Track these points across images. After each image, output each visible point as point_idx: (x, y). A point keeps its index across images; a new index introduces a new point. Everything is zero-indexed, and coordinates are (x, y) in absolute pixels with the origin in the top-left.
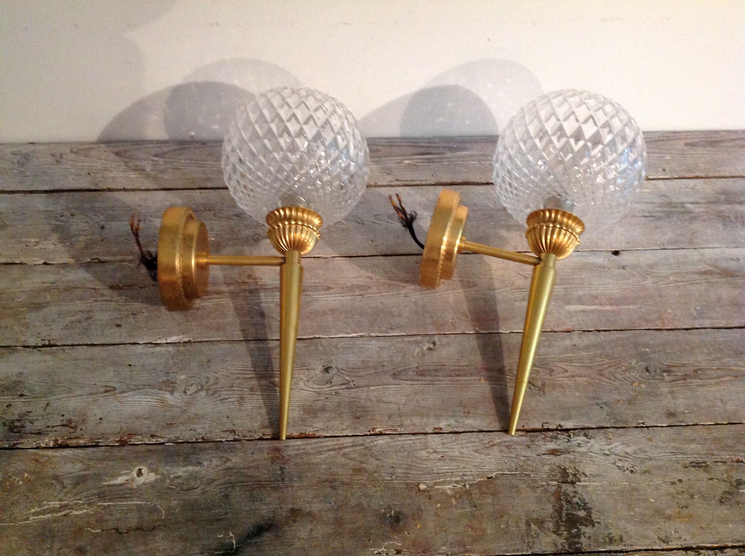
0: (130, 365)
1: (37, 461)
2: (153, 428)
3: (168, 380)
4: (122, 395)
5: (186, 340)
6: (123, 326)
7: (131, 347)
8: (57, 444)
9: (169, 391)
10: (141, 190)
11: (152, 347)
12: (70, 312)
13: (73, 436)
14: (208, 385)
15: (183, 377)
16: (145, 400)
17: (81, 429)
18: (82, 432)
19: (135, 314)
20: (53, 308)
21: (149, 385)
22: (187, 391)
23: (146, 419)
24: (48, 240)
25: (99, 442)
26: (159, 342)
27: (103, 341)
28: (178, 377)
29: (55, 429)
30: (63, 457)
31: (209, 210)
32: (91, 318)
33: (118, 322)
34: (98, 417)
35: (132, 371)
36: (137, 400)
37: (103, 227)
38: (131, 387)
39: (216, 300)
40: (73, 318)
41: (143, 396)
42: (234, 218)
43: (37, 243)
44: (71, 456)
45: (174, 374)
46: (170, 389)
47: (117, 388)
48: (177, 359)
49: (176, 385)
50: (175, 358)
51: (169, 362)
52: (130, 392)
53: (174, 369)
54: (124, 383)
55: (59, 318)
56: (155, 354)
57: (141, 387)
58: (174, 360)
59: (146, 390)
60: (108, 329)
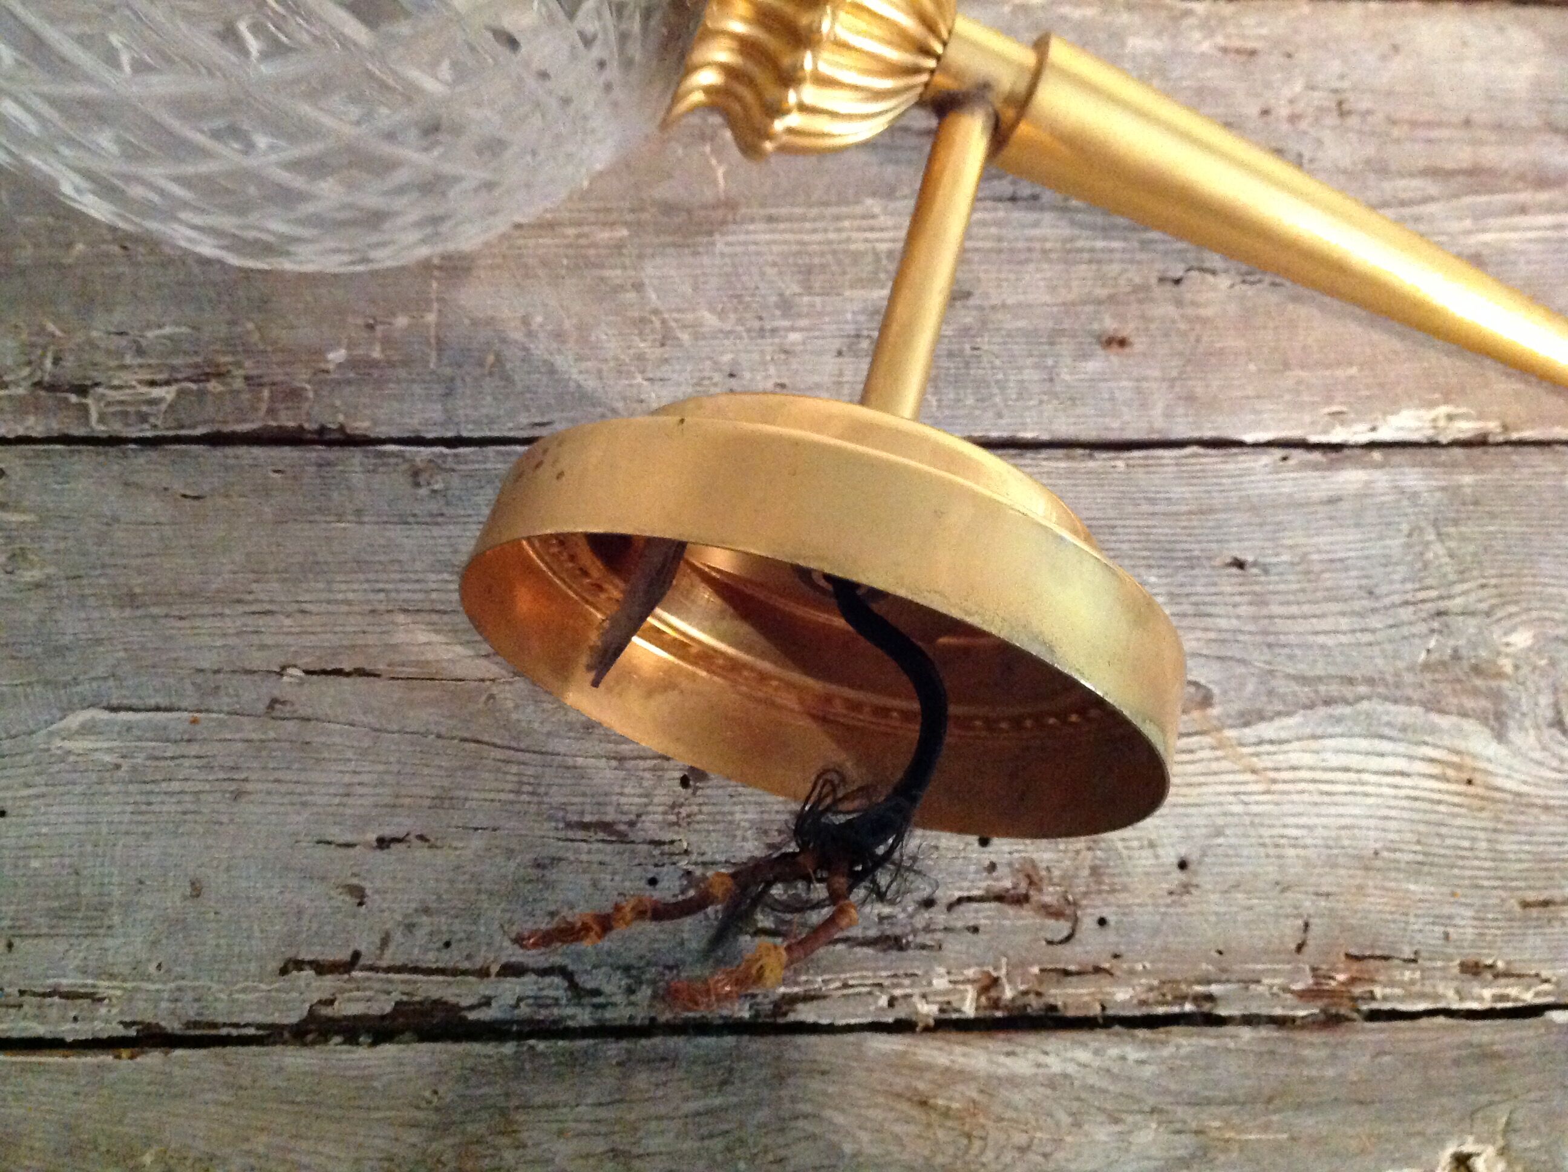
0: (1240, 564)
1: (924, 1104)
2: (1466, 930)
3: (1456, 656)
4: (1250, 733)
5: (1466, 428)
6: (1139, 344)
7: (1213, 458)
8: (996, 1004)
9: (1482, 718)
11: (1316, 467)
12: (856, 257)
13: (1071, 956)
15: (1522, 639)
16: (1375, 763)
17: (1102, 922)
18: (1110, 936)
19: (1177, 282)
20: (760, 233)
21: (1370, 681)
23: (1417, 870)
25: (1210, 998)
26: (1336, 436)
27: (1064, 429)
28: (1496, 635)
29: (969, 914)
30: (1052, 1083)
32: (968, 295)
33: (1109, 324)
34: (1170, 856)
35: (1260, 600)
36: (1335, 761)
38: (1280, 684)
41: (1363, 744)
44: (1093, 1080)
45: (1472, 622)
46: (1484, 703)
47: (1216, 690)
48: (1463, 538)
49: (1505, 684)
50: (1452, 530)
51: (1430, 555)
52: (1289, 714)
53: (1464, 593)
54: (1242, 662)
55: (809, 289)
56: (1344, 506)
57: (1334, 689)
58: (1453, 544)
59: (1365, 705)
60: (1069, 361)
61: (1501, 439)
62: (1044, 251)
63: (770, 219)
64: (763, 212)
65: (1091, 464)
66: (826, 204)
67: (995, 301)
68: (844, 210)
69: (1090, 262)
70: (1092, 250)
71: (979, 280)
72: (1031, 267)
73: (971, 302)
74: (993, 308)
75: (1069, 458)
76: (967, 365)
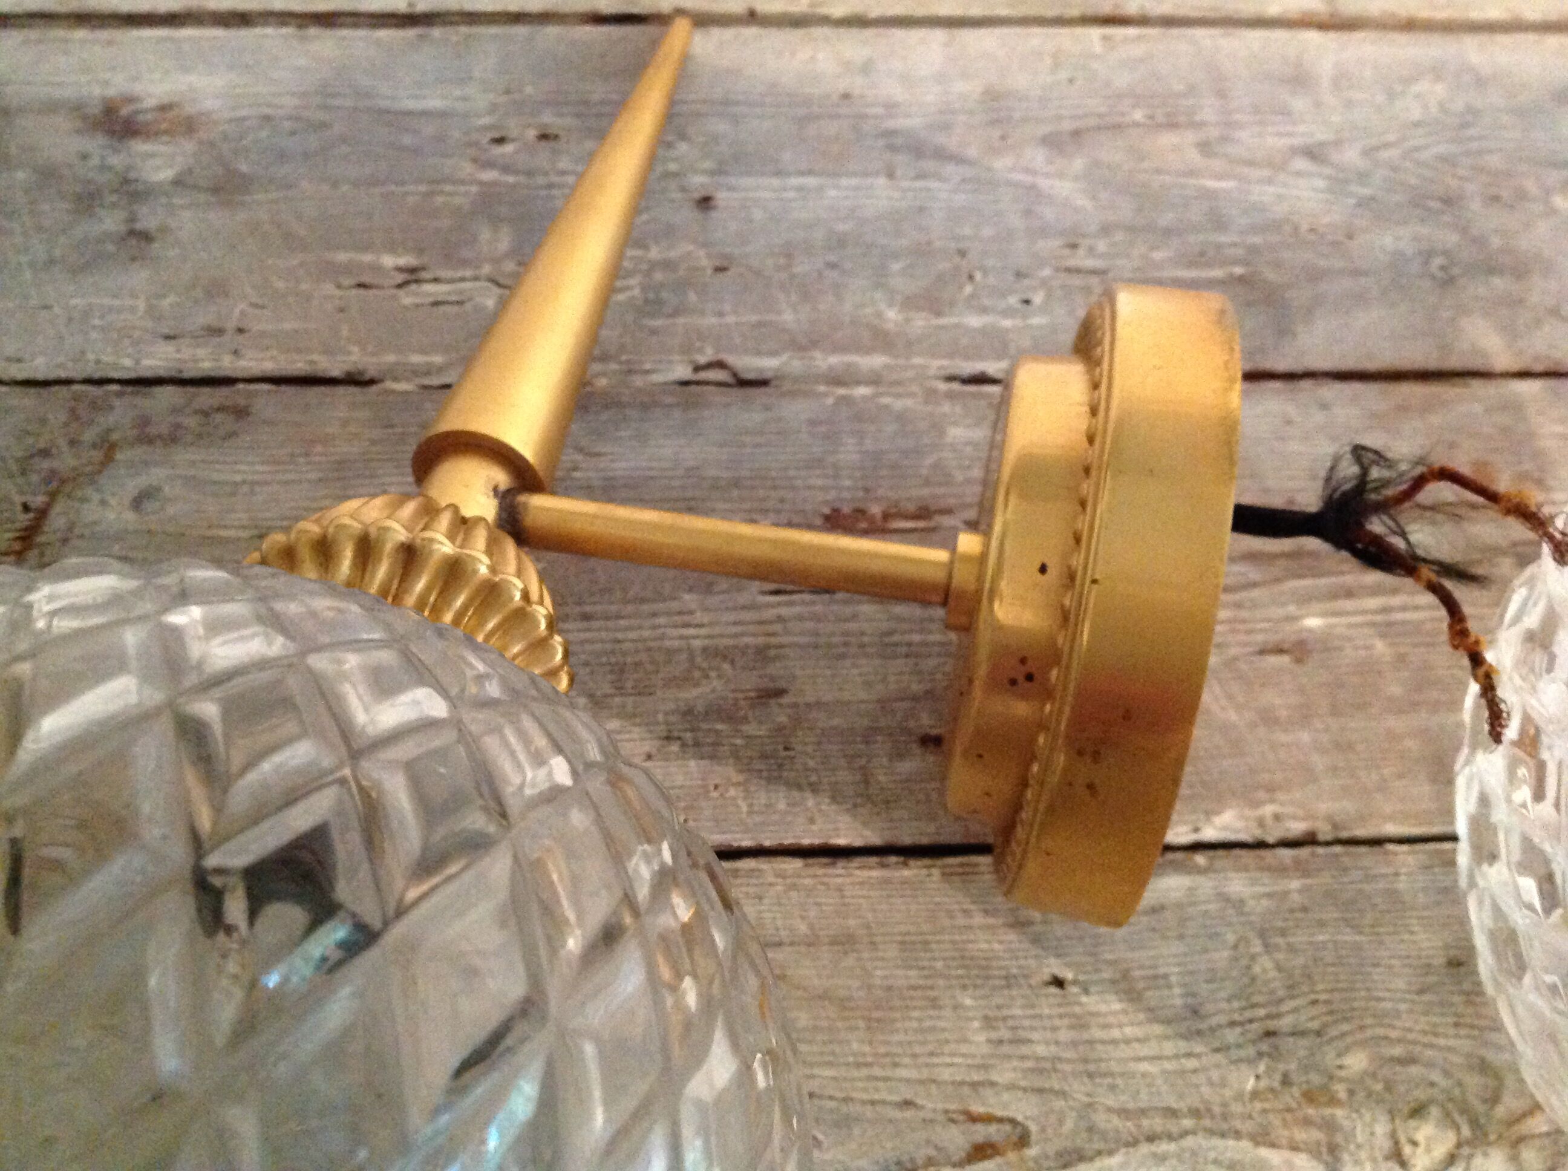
0: (1059, 983)
3: (1286, 1082)
5: (1292, 827)
9: (1314, 1152)
10: (825, 21)
12: (670, 655)
14: (1500, 1111)
15: (1357, 1061)
21: (1195, 1113)
22: (1407, 1150)
24: (464, 263)
28: (1329, 1057)
31: (1172, 125)
33: (925, 722)
35: (1079, 1023)
37: (705, 202)
38: (1101, 1119)
39: (1373, 603)
40: (689, 694)
42: (1301, 164)
43: (412, 276)
45: (1303, 1042)
46: (1316, 1135)
47: (1033, 1128)
48: (1292, 949)
49: (1339, 1113)
50: (1280, 941)
51: (1257, 969)
52: (1111, 1153)
53: (1295, 1010)
54: (1062, 1094)
55: (620, 689)
56: (1168, 914)
57: (1156, 1123)
58: (1280, 956)
59: (1189, 1142)
60: (885, 760)
61: (1329, 837)
62: (862, 646)
63: (586, 617)
64: (578, 609)
65: (906, 873)
66: (643, 601)
67: (811, 699)
68: (660, 606)
69: (907, 656)
70: (909, 644)
71: (794, 677)
72: (848, 663)
73: (786, 700)
74: (808, 705)
75: (884, 866)
76: (780, 766)
